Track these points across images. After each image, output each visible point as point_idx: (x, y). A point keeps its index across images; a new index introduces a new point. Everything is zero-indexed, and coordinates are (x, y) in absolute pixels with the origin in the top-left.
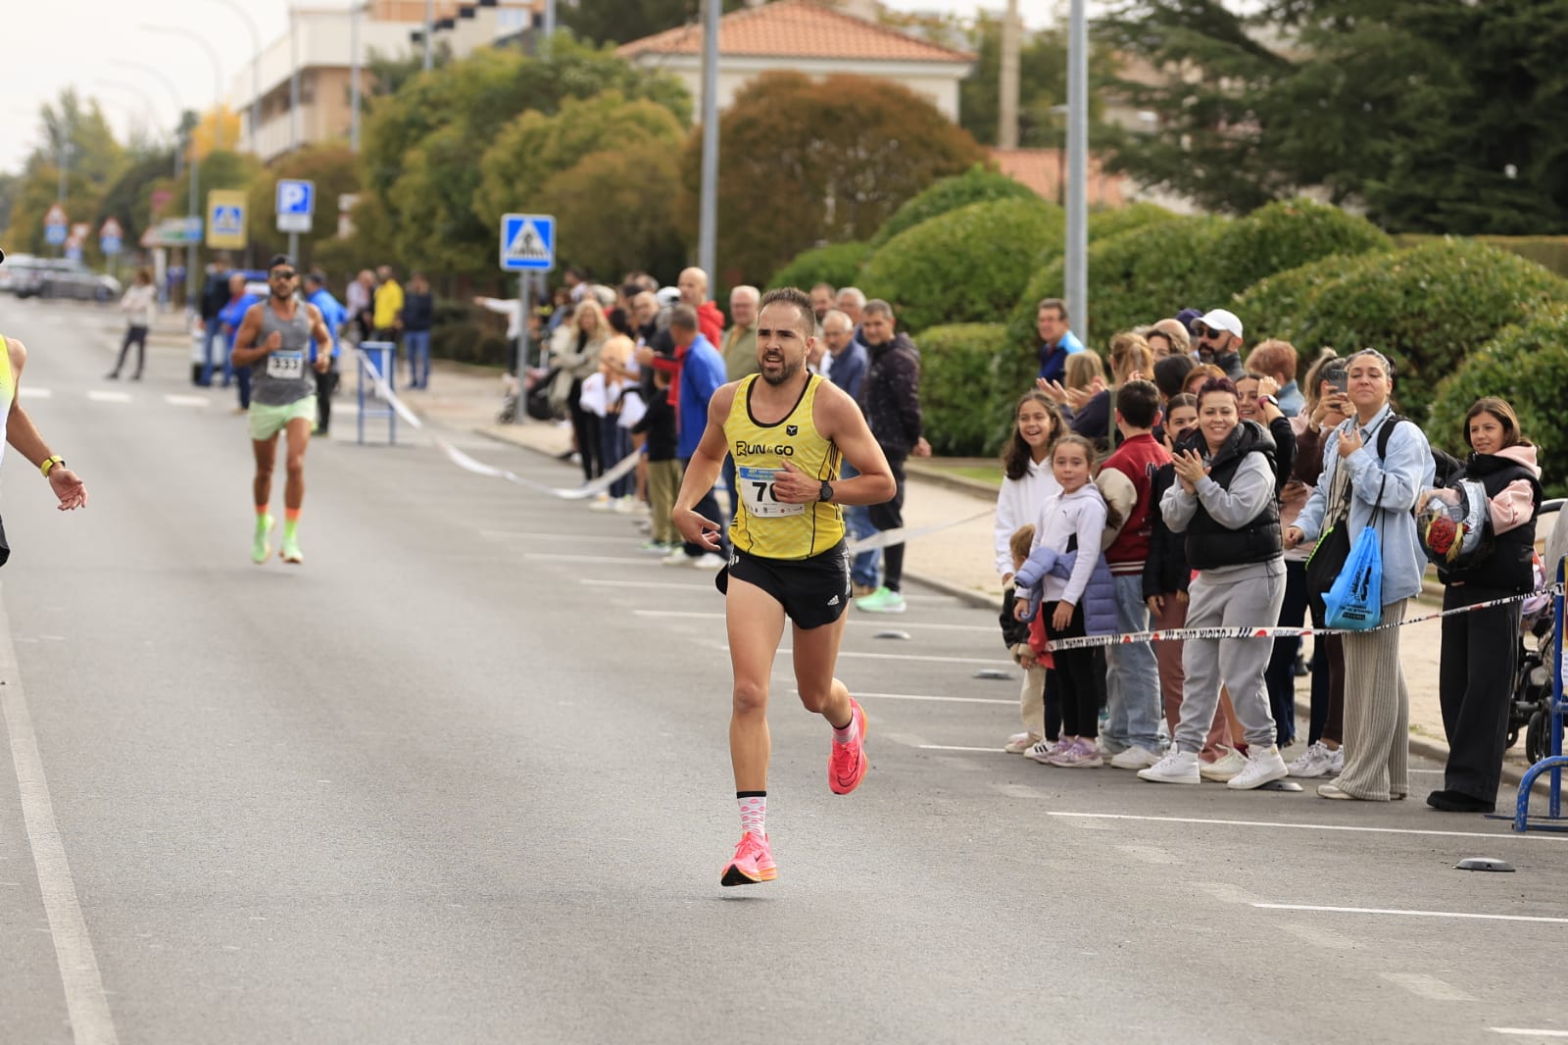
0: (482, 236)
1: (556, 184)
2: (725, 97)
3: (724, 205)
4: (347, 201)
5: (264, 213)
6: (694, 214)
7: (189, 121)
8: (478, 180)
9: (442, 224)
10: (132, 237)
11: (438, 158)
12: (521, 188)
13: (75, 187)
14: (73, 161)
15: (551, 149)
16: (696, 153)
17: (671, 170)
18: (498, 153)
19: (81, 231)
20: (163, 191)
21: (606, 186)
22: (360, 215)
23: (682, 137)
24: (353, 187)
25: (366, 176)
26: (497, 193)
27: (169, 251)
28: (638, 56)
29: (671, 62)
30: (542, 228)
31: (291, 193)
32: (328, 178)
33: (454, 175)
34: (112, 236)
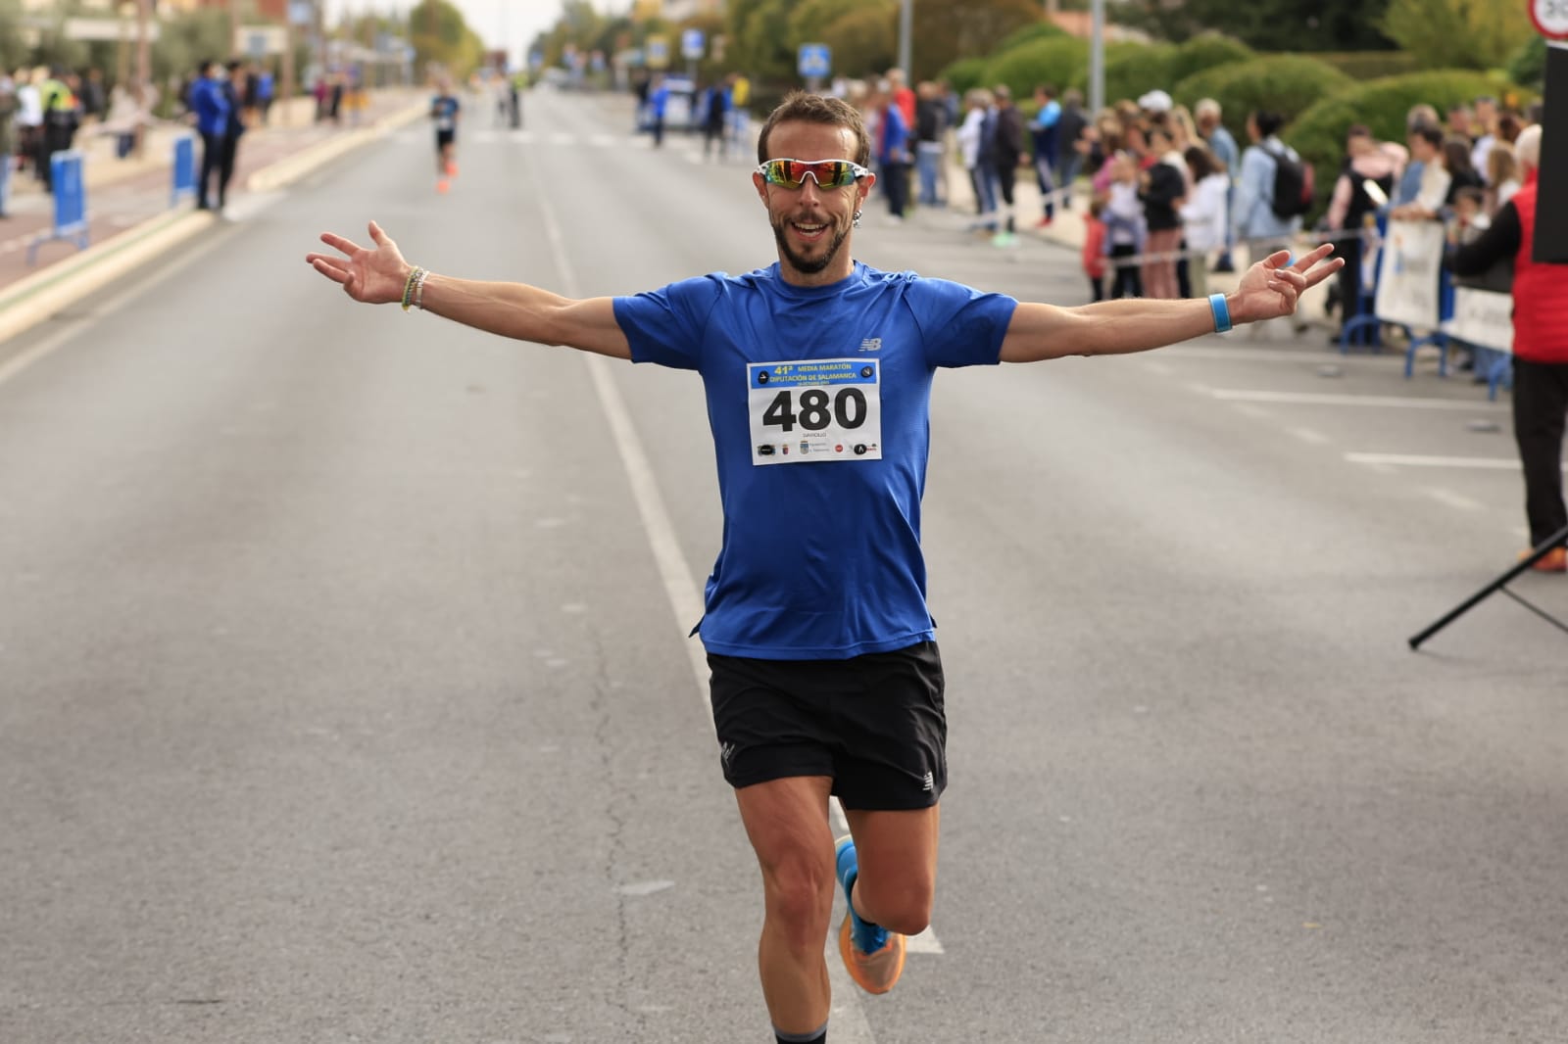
0: (789, 58)
1: (828, 30)
3: (915, 41)
4: (720, 42)
5: (676, 48)
6: (896, 44)
7: (636, 3)
8: (787, 29)
9: (768, 52)
10: (607, 60)
11: (767, 18)
12: (810, 32)
13: (579, 35)
16: (899, 16)
17: (885, 24)
18: (798, 15)
20: (623, 38)
21: (852, 33)
22: (728, 50)
24: (722, 33)
25: (728, 28)
26: (797, 35)
27: (626, 67)
30: (823, 54)
31: (690, 37)
32: (709, 29)
33: (775, 28)
34: (598, 60)
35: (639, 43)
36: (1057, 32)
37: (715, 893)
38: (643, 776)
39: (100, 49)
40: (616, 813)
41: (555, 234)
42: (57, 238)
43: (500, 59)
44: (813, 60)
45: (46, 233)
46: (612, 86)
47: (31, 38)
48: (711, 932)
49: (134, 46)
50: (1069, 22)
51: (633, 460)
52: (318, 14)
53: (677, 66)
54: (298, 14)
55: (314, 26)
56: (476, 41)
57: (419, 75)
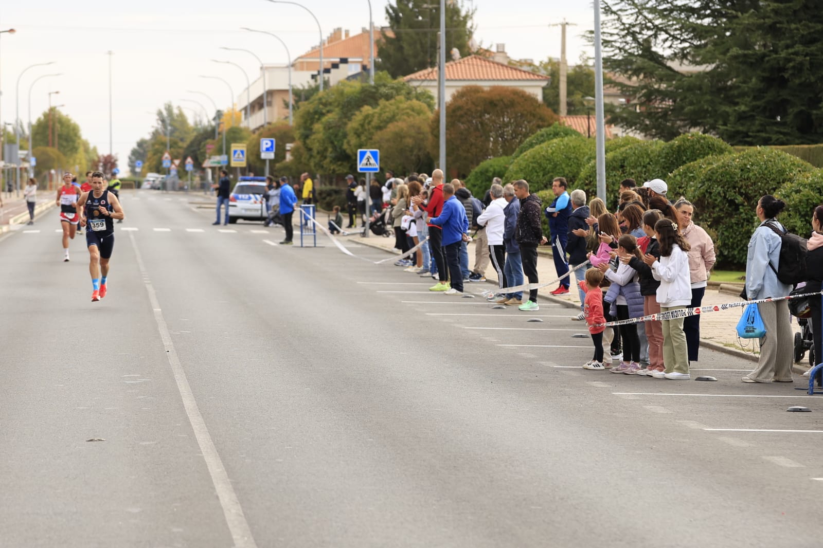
0: (349, 160)
1: (378, 136)
2: (448, 97)
3: (448, 142)
4: (289, 146)
5: (255, 152)
6: (437, 147)
7: (219, 114)
8: (345, 135)
9: (330, 153)
10: (198, 165)
11: (328, 127)
12: (363, 138)
13: (173, 144)
14: (172, 132)
15: (375, 122)
16: (437, 120)
17: (426, 129)
18: (353, 124)
19: (177, 162)
20: (210, 145)
21: (399, 136)
22: (295, 152)
23: (431, 115)
24: (292, 140)
25: (297, 135)
26: (354, 141)
27: (213, 169)
28: (409, 81)
29: (425, 84)
30: (374, 154)
31: (266, 143)
32: (281, 137)
33: (335, 134)
34: (189, 164)
35: (225, 149)
36: (568, 132)
43: (110, 163)
44: (367, 160)
46: (203, 187)
50: (578, 123)
57: (41, 179)
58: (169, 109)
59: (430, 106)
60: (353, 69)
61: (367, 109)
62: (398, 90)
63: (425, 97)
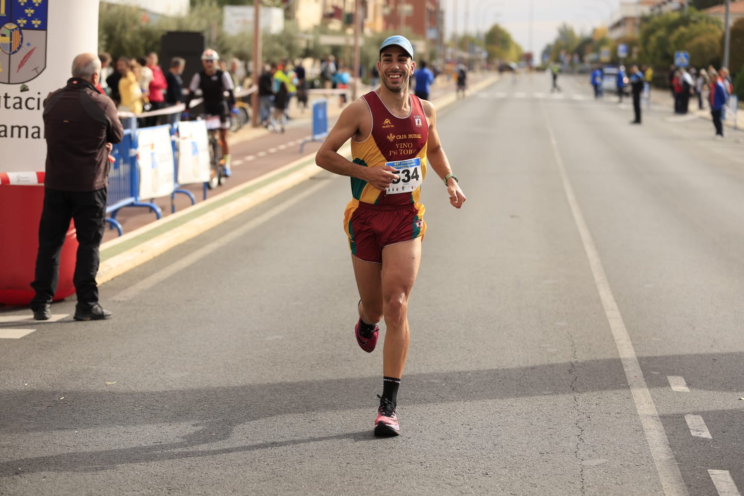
0: (670, 57)
1: (688, 45)
2: (731, 23)
3: (731, 50)
4: (636, 50)
5: (615, 52)
6: (723, 53)
7: (595, 31)
8: (668, 44)
9: (659, 55)
10: (581, 60)
11: (658, 39)
12: (679, 45)
13: (567, 47)
14: (565, 40)
15: (687, 36)
16: (724, 37)
17: (717, 41)
18: (674, 37)
19: (569, 57)
20: (589, 48)
21: (700, 46)
22: (639, 54)
23: (720, 33)
24: (637, 46)
25: (640, 43)
26: (674, 47)
27: (590, 62)
28: (708, 13)
30: (686, 56)
31: (621, 47)
32: (630, 44)
33: (663, 43)
34: (576, 58)
35: (596, 50)
37: (629, 465)
38: (594, 406)
39: (336, 50)
40: (580, 425)
41: (554, 142)
42: (313, 140)
43: (529, 57)
44: (681, 59)
45: (309, 138)
46: (582, 72)
47: (303, 44)
48: (627, 485)
49: (353, 48)
51: (591, 253)
52: (441, 35)
53: (615, 62)
54: (431, 34)
55: (438, 41)
56: (518, 48)
57: (489, 65)
58: (565, 26)
59: (720, 28)
60: (675, 5)
61: (682, 29)
62: (701, 18)
63: (716, 23)
